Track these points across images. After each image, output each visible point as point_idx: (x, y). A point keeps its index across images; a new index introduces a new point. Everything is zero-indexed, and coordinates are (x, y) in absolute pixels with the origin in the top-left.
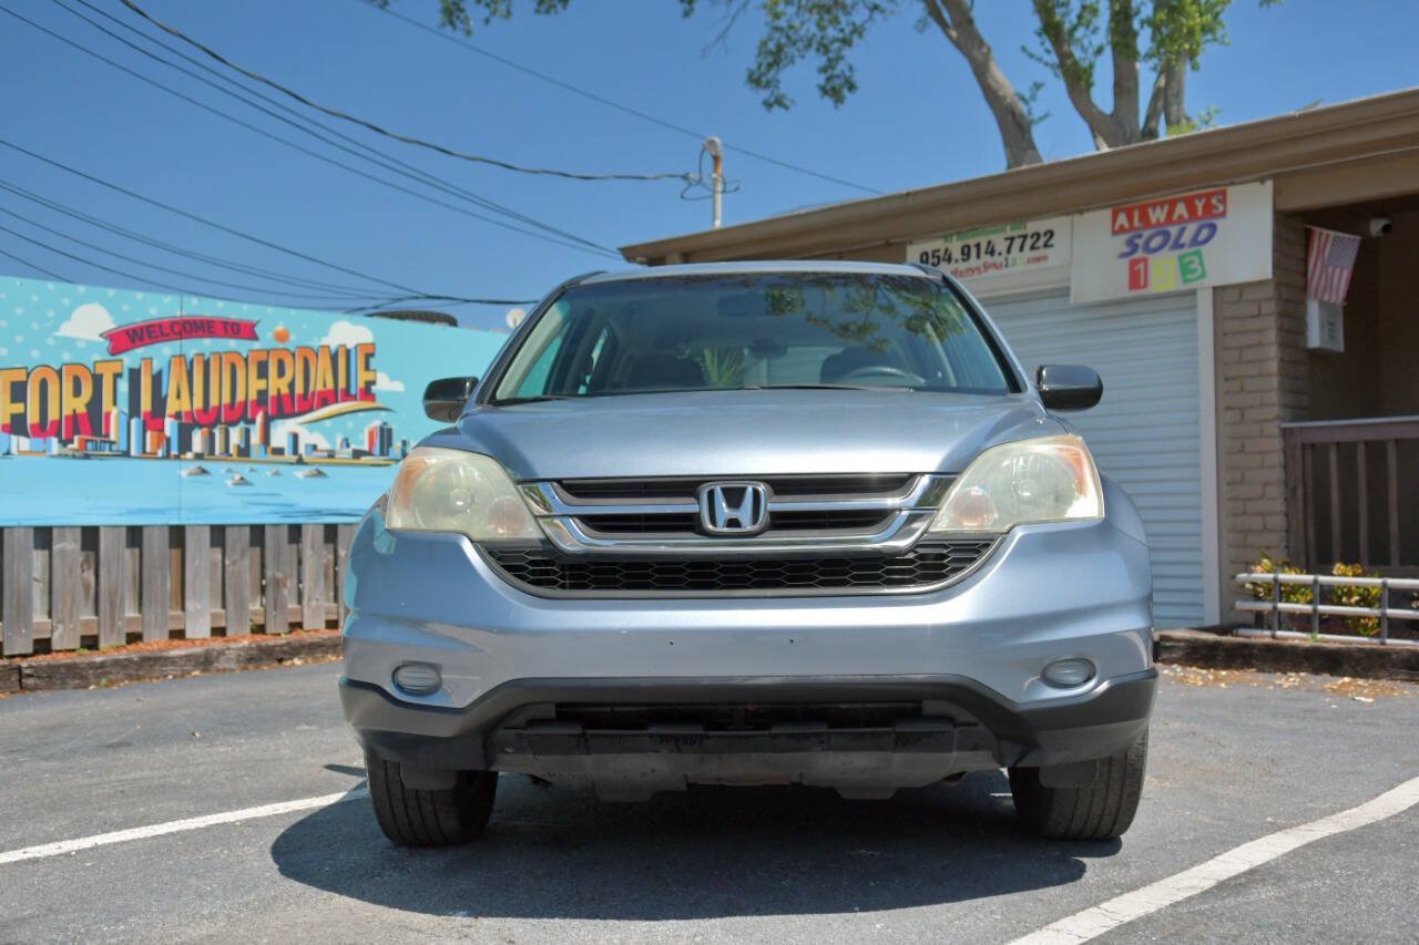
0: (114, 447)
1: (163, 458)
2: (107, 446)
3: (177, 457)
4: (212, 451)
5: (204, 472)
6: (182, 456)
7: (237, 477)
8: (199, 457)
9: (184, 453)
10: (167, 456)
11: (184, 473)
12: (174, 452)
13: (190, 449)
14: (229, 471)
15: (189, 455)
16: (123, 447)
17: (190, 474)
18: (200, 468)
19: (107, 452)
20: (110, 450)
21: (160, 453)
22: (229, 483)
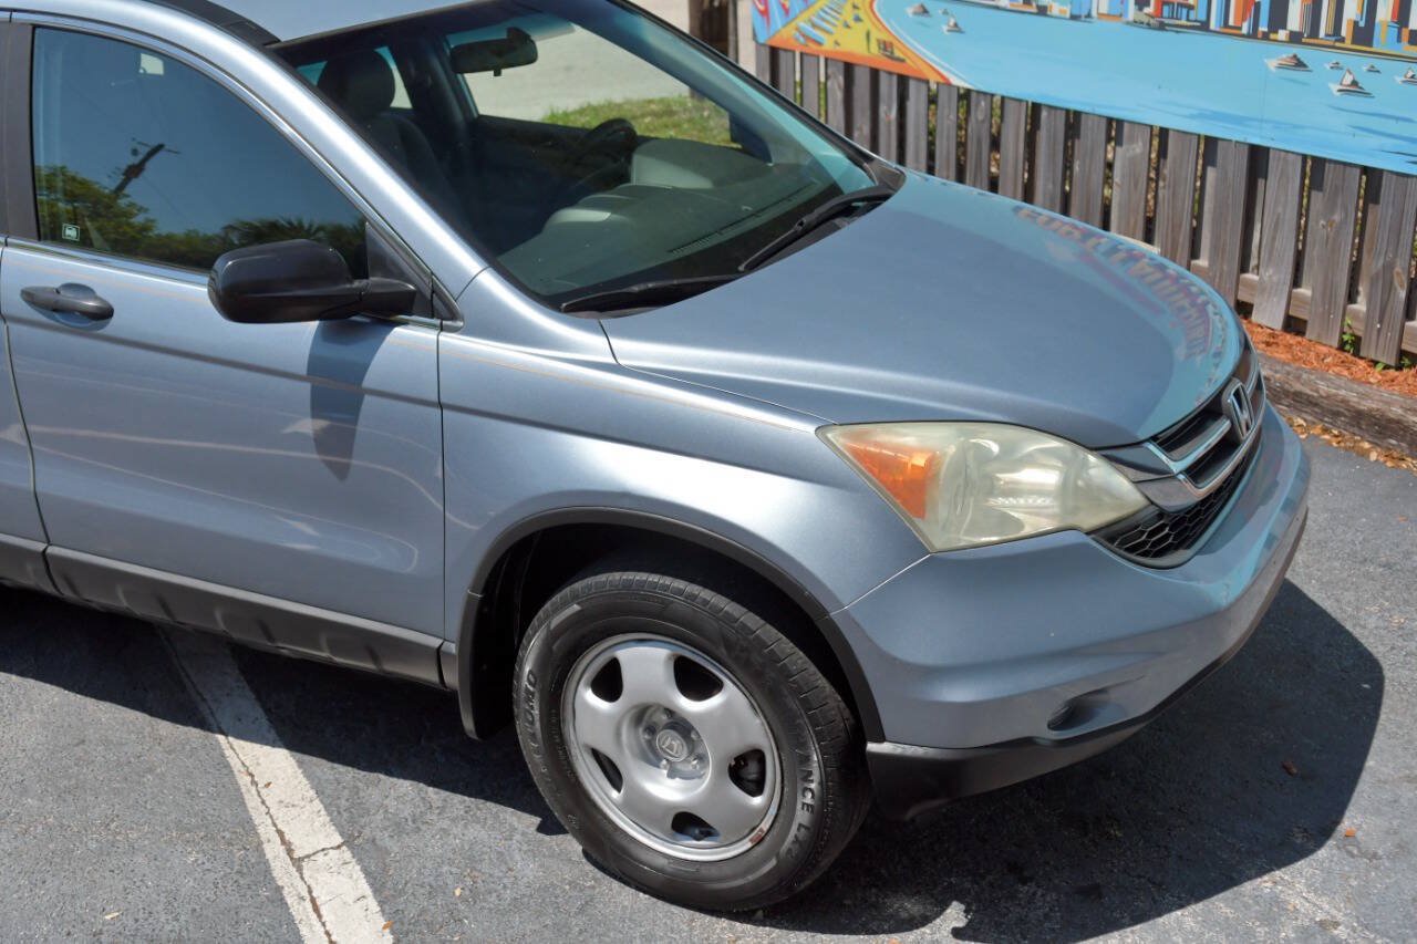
0: (1193, 15)
1: (1248, 36)
2: (1185, 11)
3: (1265, 37)
4: (1314, 32)
5: (1299, 65)
6: (1272, 36)
7: (1348, 79)
8: (1295, 38)
9: (1276, 32)
10: (1253, 35)
11: (1272, 64)
12: (1263, 28)
13: (1284, 27)
14: (1336, 66)
15: (1282, 35)
16: (1204, 18)
17: (1281, 67)
18: (1293, 57)
19: (1183, 22)
20: (1188, 20)
21: (1245, 30)
22: (1335, 87)
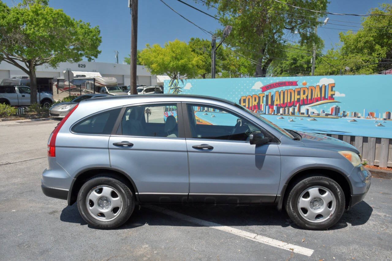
0: (263, 112)
1: (273, 115)
3: (276, 115)
4: (285, 113)
5: (283, 118)
7: (291, 120)
8: (281, 115)
10: (274, 114)
11: (278, 118)
12: (276, 113)
14: (289, 118)
15: (279, 114)
16: (265, 112)
17: (279, 119)
18: (282, 117)
19: (261, 113)
21: (272, 114)
22: (289, 121)
